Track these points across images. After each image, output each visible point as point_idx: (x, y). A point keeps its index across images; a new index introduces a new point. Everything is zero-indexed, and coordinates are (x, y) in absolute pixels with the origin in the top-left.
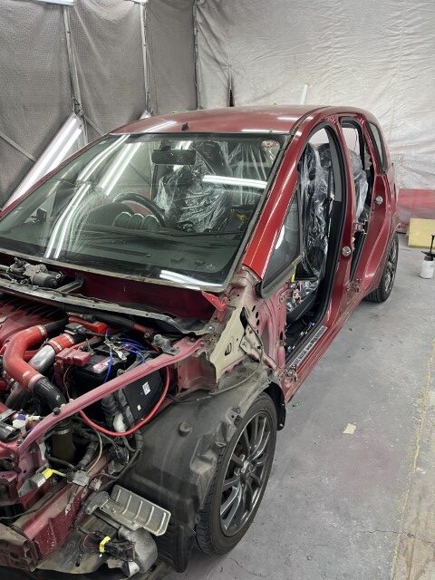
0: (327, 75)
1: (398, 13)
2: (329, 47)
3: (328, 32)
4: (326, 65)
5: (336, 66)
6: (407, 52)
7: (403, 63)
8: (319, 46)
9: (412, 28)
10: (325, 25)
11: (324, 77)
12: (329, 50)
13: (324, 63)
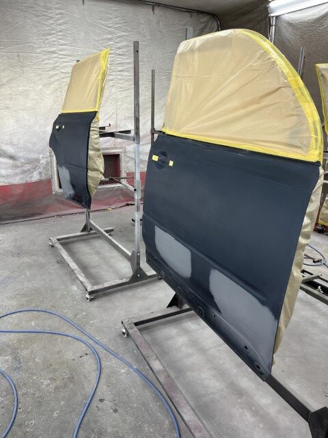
0: (56, 78)
1: (109, 36)
2: (53, 52)
3: (52, 38)
4: (54, 69)
5: (62, 71)
6: (120, 68)
7: (119, 77)
8: (45, 49)
9: (121, 50)
10: (48, 32)
11: (52, 79)
12: (55, 55)
13: (52, 66)
